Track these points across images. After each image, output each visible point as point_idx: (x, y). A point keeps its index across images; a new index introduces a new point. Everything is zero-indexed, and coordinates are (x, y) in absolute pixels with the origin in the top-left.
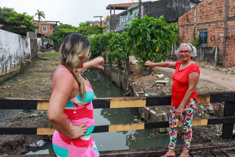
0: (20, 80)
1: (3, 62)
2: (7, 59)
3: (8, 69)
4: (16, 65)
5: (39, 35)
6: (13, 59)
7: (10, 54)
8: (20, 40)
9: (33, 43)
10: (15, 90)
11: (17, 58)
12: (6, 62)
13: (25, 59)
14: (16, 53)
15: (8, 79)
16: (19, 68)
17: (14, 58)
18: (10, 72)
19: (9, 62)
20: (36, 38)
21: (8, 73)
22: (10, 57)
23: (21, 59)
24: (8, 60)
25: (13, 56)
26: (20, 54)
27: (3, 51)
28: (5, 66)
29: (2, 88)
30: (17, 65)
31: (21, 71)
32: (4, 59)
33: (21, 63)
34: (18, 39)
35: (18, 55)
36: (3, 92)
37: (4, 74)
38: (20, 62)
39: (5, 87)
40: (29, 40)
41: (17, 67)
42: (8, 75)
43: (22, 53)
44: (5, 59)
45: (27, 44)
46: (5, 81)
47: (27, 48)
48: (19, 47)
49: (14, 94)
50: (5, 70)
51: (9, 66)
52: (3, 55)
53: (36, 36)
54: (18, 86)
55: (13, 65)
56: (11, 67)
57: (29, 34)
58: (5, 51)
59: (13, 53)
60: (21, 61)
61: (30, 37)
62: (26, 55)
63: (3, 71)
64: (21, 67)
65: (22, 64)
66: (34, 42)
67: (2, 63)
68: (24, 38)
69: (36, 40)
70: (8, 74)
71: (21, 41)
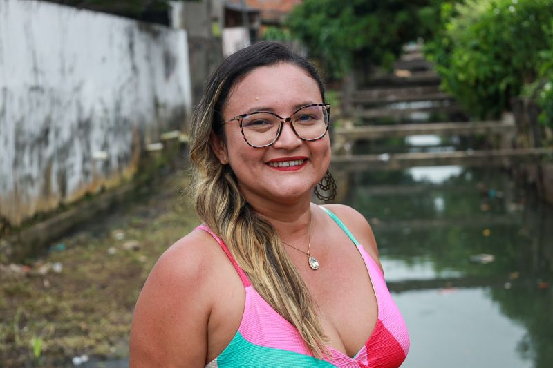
0: (119, 235)
1: (49, 151)
2: (65, 134)
3: (74, 181)
4: (114, 163)
5: (233, 18)
6: (97, 135)
7: (80, 109)
8: (131, 46)
9: (200, 56)
10: (81, 284)
11: (119, 126)
12: (64, 151)
13: (161, 131)
14: (111, 105)
15: (71, 230)
16: (128, 172)
17: (102, 127)
18: (81, 193)
19: (78, 148)
20: (217, 29)
21: (70, 198)
22: (84, 126)
23: (140, 133)
24: (71, 142)
25: (96, 122)
26: (137, 106)
27: (45, 98)
28: (55, 168)
29: (28, 276)
30: (120, 160)
31: (138, 188)
32: (51, 136)
33: (138, 150)
34: (121, 39)
35: (126, 112)
36: (29, 296)
37: (54, 203)
38: (133, 147)
39: (43, 270)
40: (179, 42)
41: (120, 169)
42: (72, 212)
43: (145, 105)
44: (57, 134)
45: (169, 62)
46: (54, 240)
47: (172, 78)
48: (129, 73)
49: (75, 309)
50: (55, 186)
51: (78, 167)
52: (48, 120)
53: (215, 20)
54: (97, 266)
55: (99, 165)
56: (86, 173)
57: (185, 14)
58: (55, 102)
59: (98, 108)
60: (142, 143)
61: (185, 26)
62: (166, 114)
63: (46, 191)
64: (141, 169)
65: (145, 154)
66: (204, 48)
67: (40, 158)
68: (155, 35)
69: (219, 40)
70: (76, 203)
71: (140, 47)
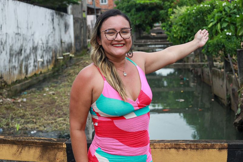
0: (47, 89)
1: (22, 57)
2: (28, 51)
3: (30, 69)
4: (45, 63)
5: (91, 11)
6: (39, 52)
7: (34, 43)
8: (53, 20)
9: (78, 25)
10: (34, 106)
11: (47, 50)
12: (27, 58)
13: (63, 52)
14: (45, 42)
15: (29, 87)
16: (50, 67)
17: (41, 50)
18: (33, 74)
19: (32, 57)
20: (84, 15)
21: (29, 75)
22: (35, 49)
23: (55, 52)
24: (30, 54)
25: (39, 47)
26: (54, 42)
27: (21, 38)
28: (24, 64)
29: (14, 102)
30: (47, 62)
31: (54, 73)
32: (23, 52)
33: (54, 58)
34: (49, 17)
35: (50, 44)
36: (14, 110)
37: (23, 77)
38: (52, 58)
39: (19, 101)
40: (70, 19)
41: (47, 66)
42: (30, 80)
43: (58, 42)
44: (25, 51)
45: (66, 26)
46: (24, 90)
47: (68, 33)
48: (52, 30)
49: (31, 115)
50: (23, 71)
51: (32, 64)
52: (22, 46)
53: (84, 11)
54: (40, 100)
55: (40, 63)
56: (35, 66)
57: (73, 9)
58: (25, 39)
59: (40, 42)
60: (56, 56)
61: (73, 13)
62: (65, 46)
63: (20, 72)
64: (55, 66)
65: (57, 60)
66: (80, 23)
67: (19, 59)
68: (62, 16)
69: (85, 19)
70: (31, 77)
71: (56, 20)
